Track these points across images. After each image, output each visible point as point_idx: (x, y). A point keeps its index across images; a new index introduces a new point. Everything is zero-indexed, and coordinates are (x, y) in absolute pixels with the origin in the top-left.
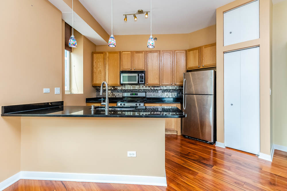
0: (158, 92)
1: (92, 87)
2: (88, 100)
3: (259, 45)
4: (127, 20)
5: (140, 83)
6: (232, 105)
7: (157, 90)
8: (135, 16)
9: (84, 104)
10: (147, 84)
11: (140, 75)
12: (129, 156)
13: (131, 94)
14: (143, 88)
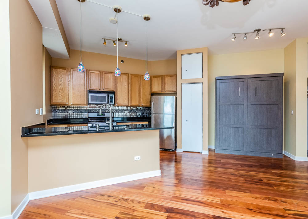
3: (203, 82)
4: (106, 44)
5: (110, 103)
7: (124, 110)
8: (114, 43)
10: (117, 104)
11: (110, 95)
12: (135, 159)
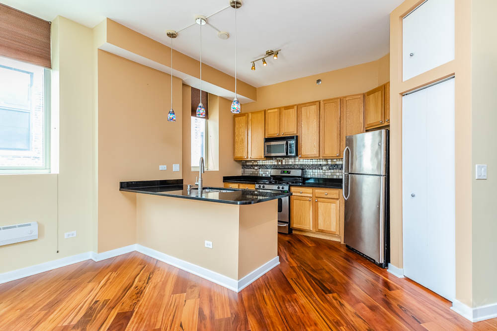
0: (322, 169)
1: (235, 162)
2: (226, 179)
3: (454, 74)
4: (254, 68)
5: (289, 154)
6: (413, 196)
7: (320, 165)
8: (264, 61)
9: (222, 185)
10: (300, 156)
11: (289, 142)
12: (206, 246)
13: (289, 173)
14: (300, 163)
